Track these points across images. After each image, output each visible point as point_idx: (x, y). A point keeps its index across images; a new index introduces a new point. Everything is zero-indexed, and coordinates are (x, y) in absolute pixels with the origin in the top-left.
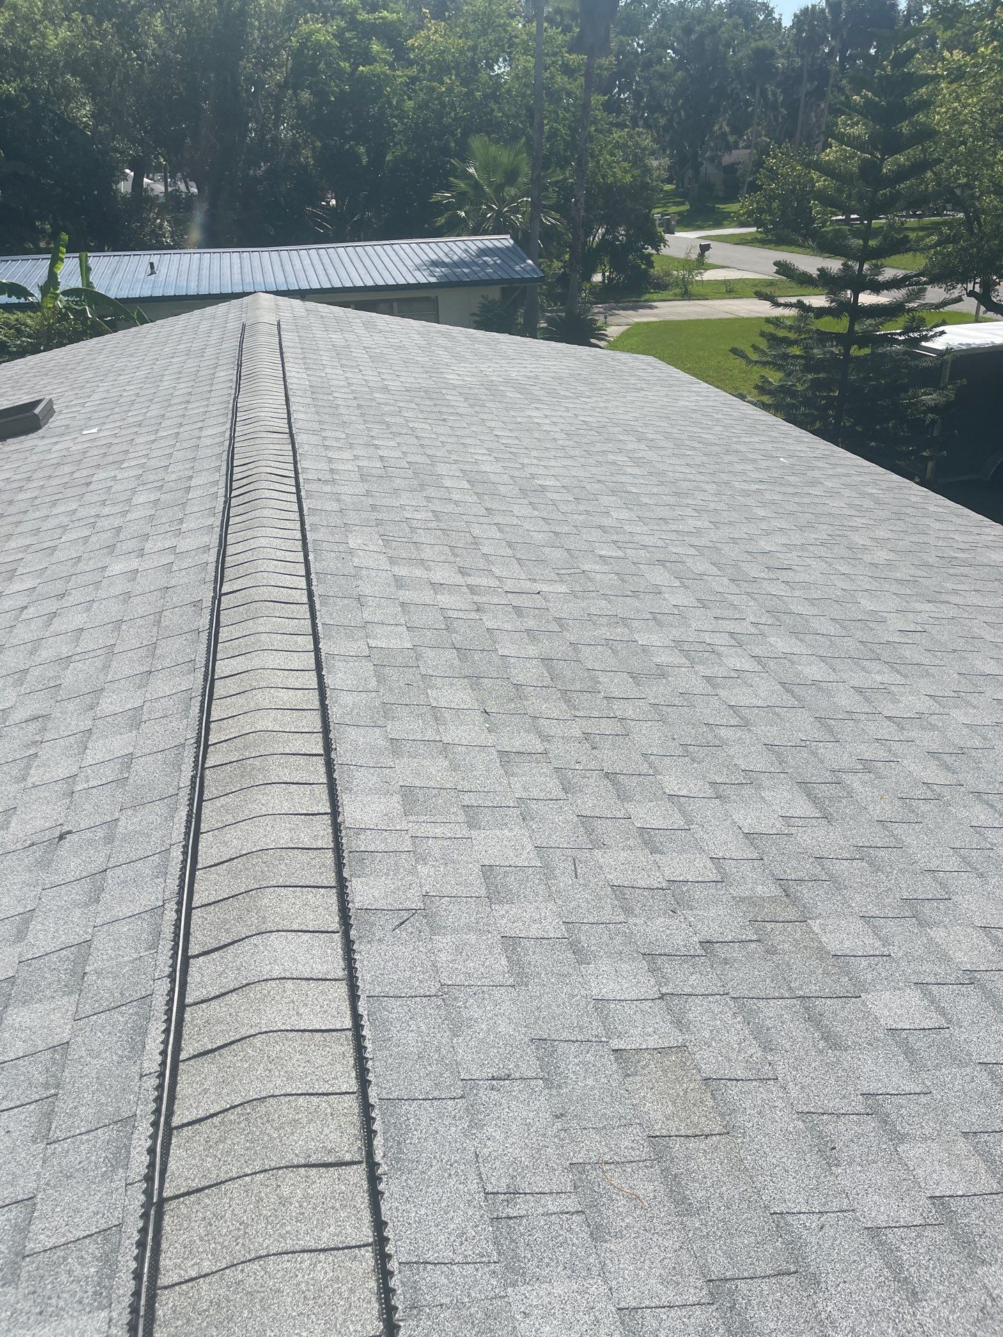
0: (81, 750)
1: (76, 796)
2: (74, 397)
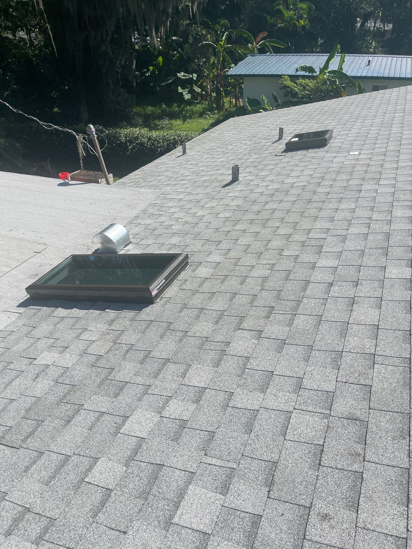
2: (342, 130)
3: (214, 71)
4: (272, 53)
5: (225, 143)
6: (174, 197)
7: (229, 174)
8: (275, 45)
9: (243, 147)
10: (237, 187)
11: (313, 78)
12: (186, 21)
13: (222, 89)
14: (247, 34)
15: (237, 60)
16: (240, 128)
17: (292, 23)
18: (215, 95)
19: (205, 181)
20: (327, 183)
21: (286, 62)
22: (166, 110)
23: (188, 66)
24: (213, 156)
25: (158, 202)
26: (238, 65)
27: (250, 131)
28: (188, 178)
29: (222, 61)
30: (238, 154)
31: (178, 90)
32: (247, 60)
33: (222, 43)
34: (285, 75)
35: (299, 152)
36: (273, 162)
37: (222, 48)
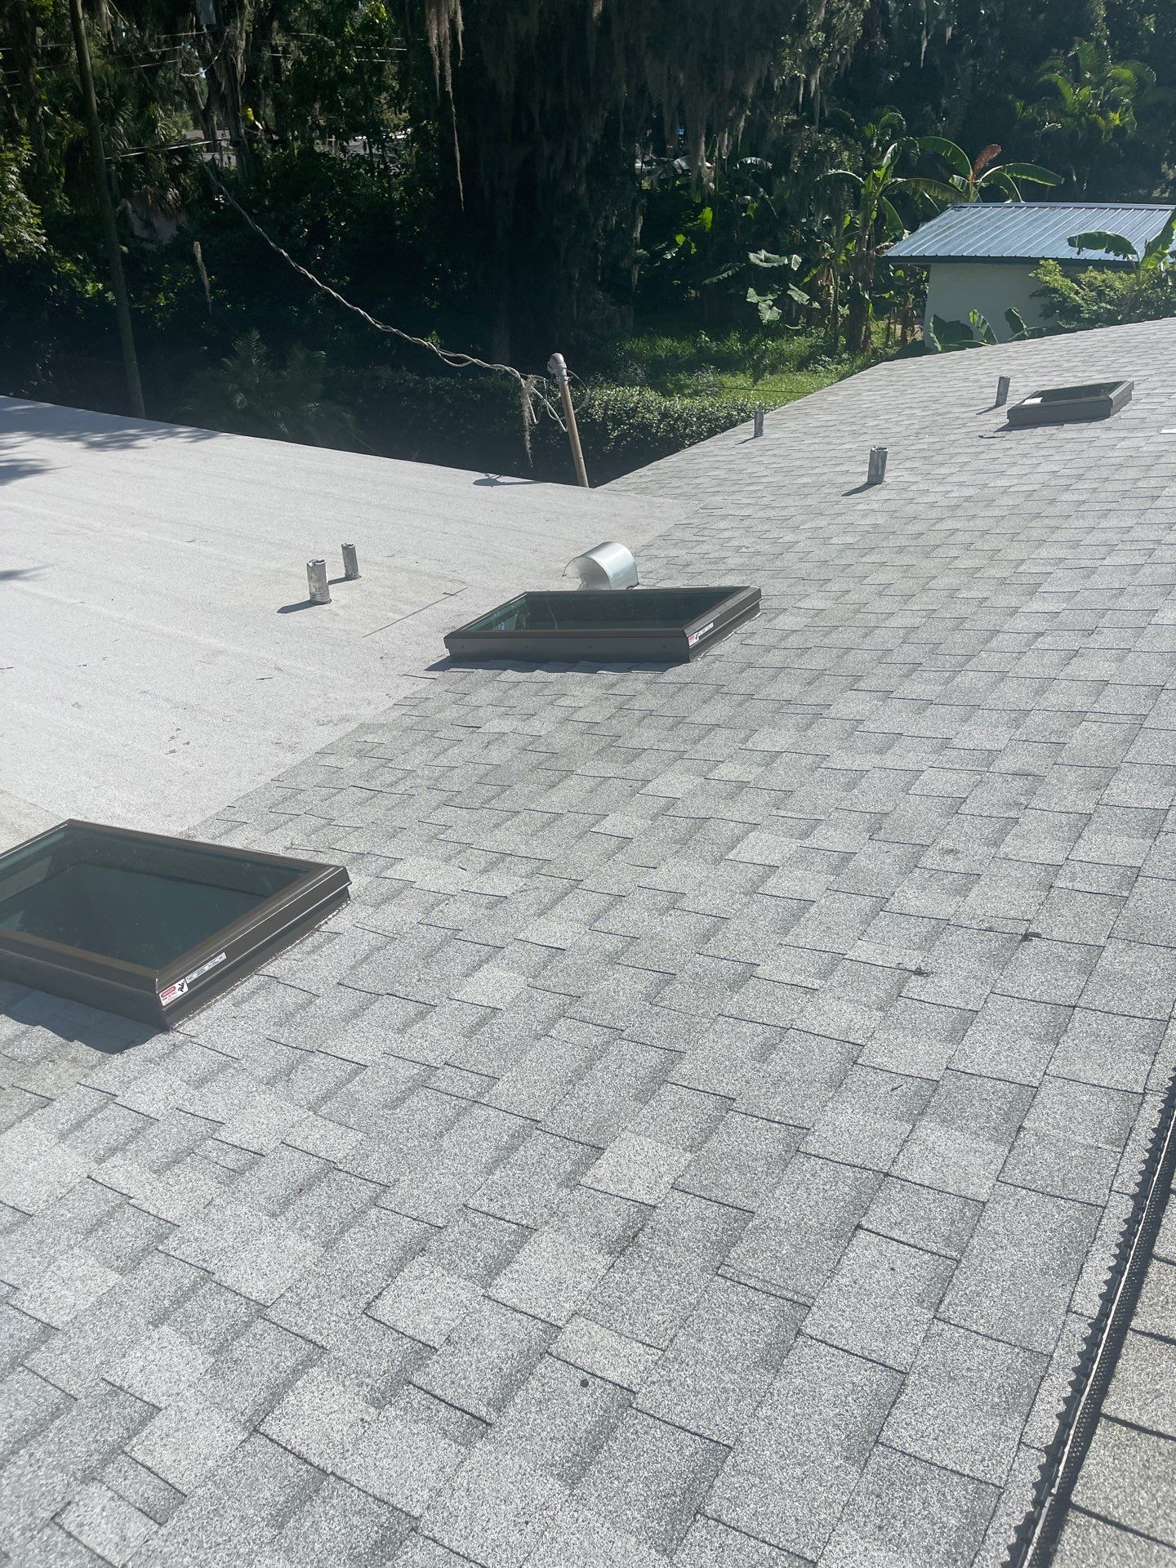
0: (1073, 837)
1: (1054, 893)
2: (1160, 384)
3: (850, 247)
4: (1019, 201)
5: (861, 415)
6: (731, 512)
7: (864, 473)
8: (1031, 179)
9: (904, 423)
10: (877, 495)
11: (1129, 267)
12: (788, 114)
13: (867, 297)
14: (951, 149)
15: (916, 216)
16: (902, 383)
17: (1087, 119)
18: (848, 312)
19: (805, 485)
20: (1086, 486)
21: (1055, 224)
22: (710, 349)
23: (779, 235)
24: (827, 440)
25: (696, 521)
26: (919, 231)
27: (928, 390)
28: (764, 480)
29: (876, 220)
30: (887, 436)
31: (746, 297)
32: (944, 219)
33: (879, 174)
34: (1047, 259)
35: (1040, 430)
36: (972, 450)
37: (879, 186)
